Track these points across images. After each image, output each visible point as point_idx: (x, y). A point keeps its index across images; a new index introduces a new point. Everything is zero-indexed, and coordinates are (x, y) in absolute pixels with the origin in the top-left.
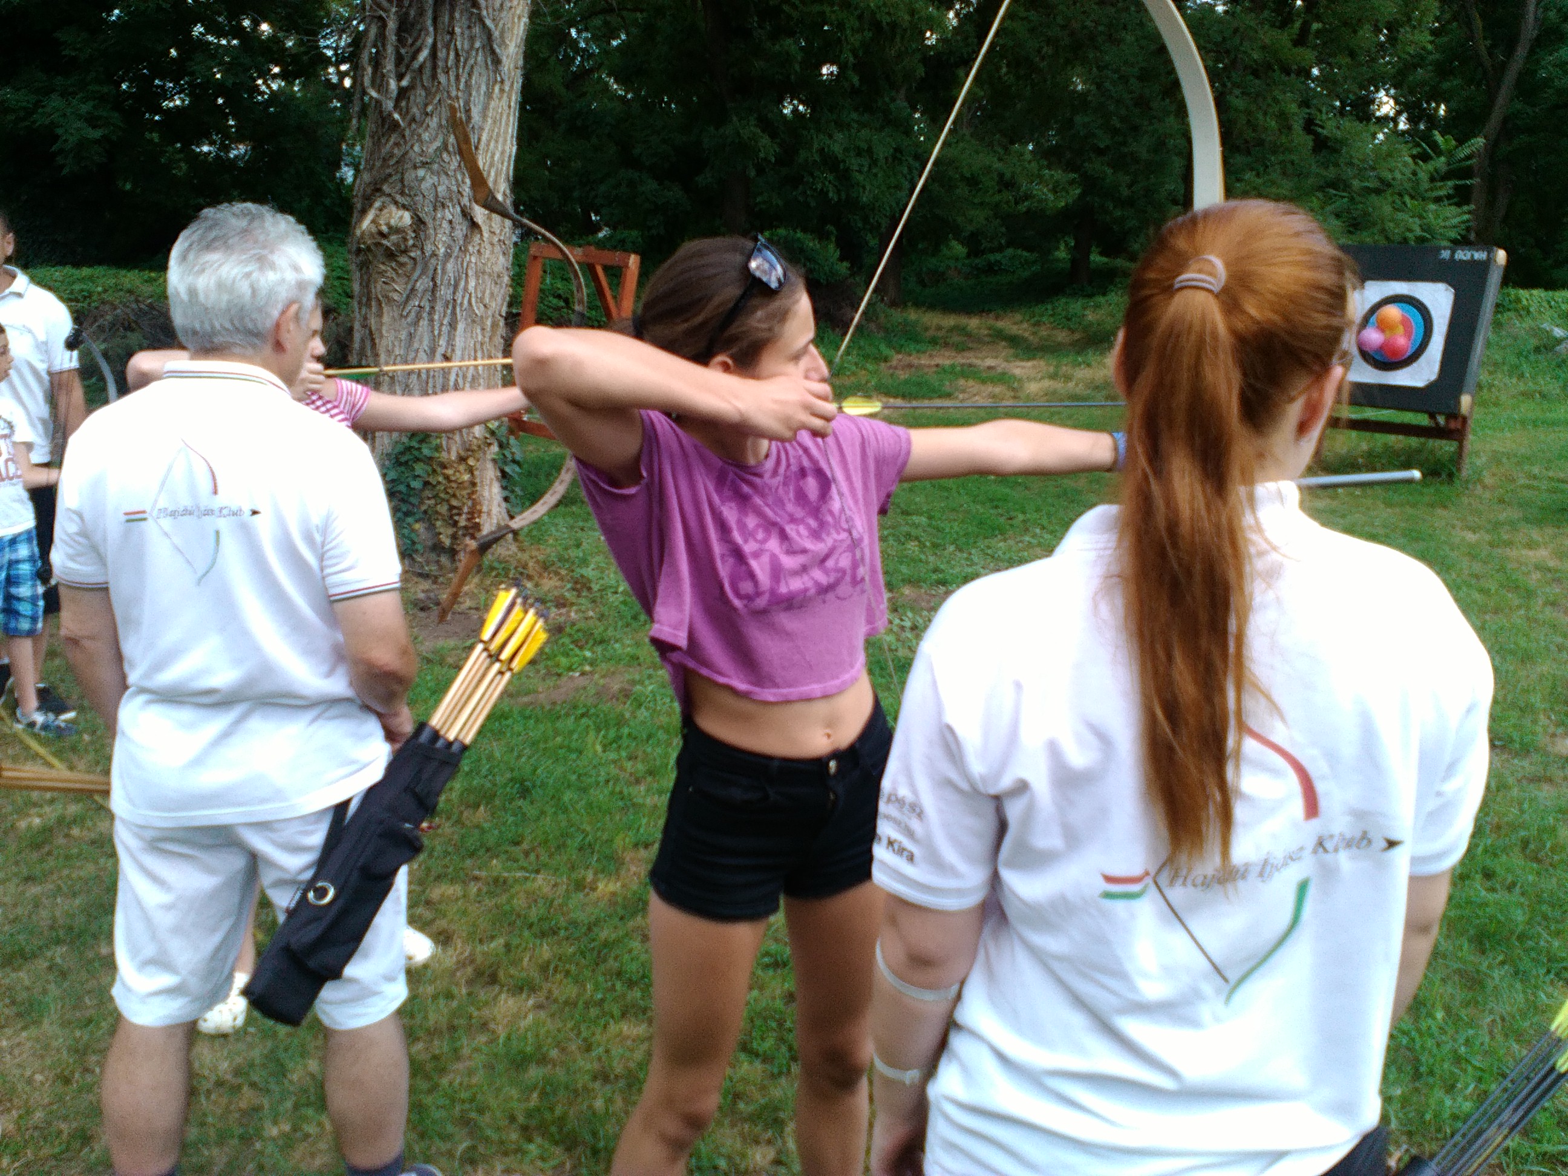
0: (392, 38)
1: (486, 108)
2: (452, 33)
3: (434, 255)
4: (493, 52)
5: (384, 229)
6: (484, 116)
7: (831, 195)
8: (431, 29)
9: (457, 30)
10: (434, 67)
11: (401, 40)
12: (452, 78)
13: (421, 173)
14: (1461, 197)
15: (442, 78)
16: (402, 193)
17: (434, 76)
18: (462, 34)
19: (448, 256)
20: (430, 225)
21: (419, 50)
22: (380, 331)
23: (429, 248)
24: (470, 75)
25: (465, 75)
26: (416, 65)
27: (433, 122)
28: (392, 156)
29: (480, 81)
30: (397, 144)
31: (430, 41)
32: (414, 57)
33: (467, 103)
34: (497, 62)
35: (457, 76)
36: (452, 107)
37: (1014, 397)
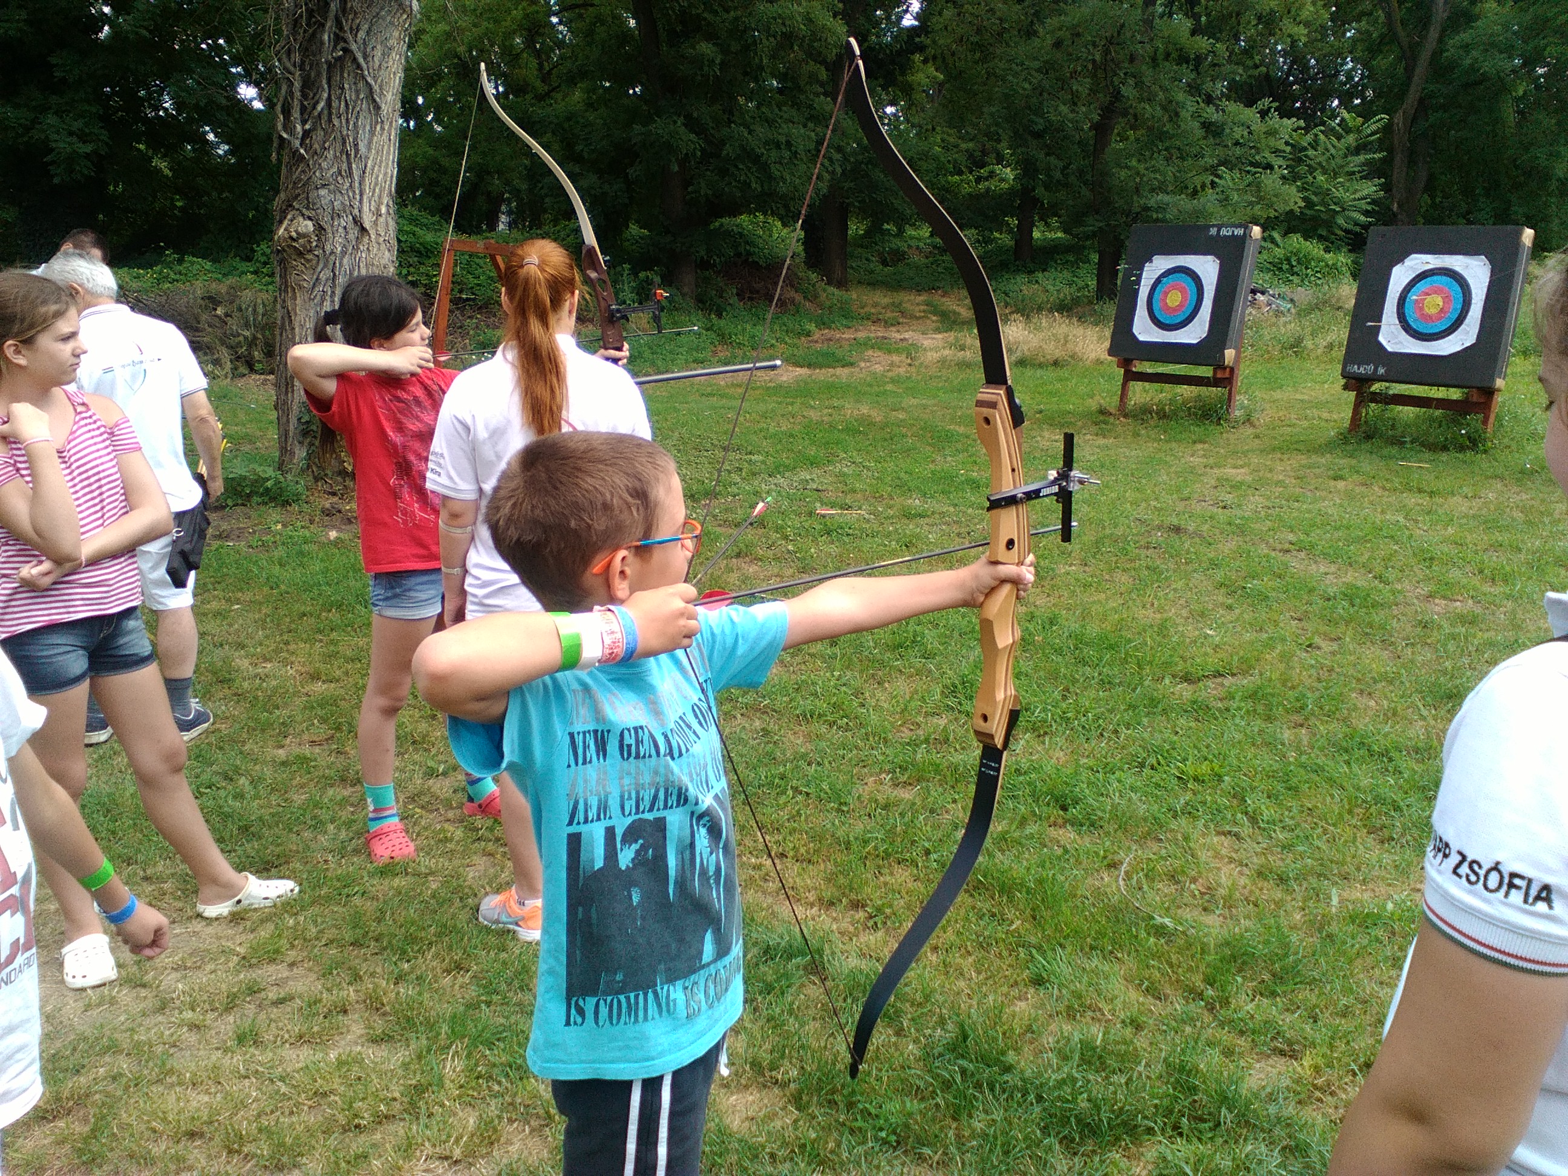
0: (298, 94)
1: (370, 142)
2: (343, 88)
3: (332, 253)
4: (374, 101)
5: (294, 234)
6: (369, 149)
8: (326, 86)
9: (346, 86)
10: (330, 114)
11: (304, 96)
12: (344, 121)
13: (322, 192)
15: (336, 122)
16: (308, 208)
17: (330, 120)
18: (350, 88)
19: (344, 253)
20: (329, 230)
21: (317, 102)
22: (294, 310)
23: (328, 248)
24: (357, 118)
25: (354, 119)
26: (316, 113)
27: (330, 154)
28: (300, 180)
29: (364, 122)
30: (303, 172)
31: (326, 95)
32: (314, 108)
33: (355, 139)
34: (378, 108)
35: (347, 120)
36: (344, 143)
37: (910, 365)
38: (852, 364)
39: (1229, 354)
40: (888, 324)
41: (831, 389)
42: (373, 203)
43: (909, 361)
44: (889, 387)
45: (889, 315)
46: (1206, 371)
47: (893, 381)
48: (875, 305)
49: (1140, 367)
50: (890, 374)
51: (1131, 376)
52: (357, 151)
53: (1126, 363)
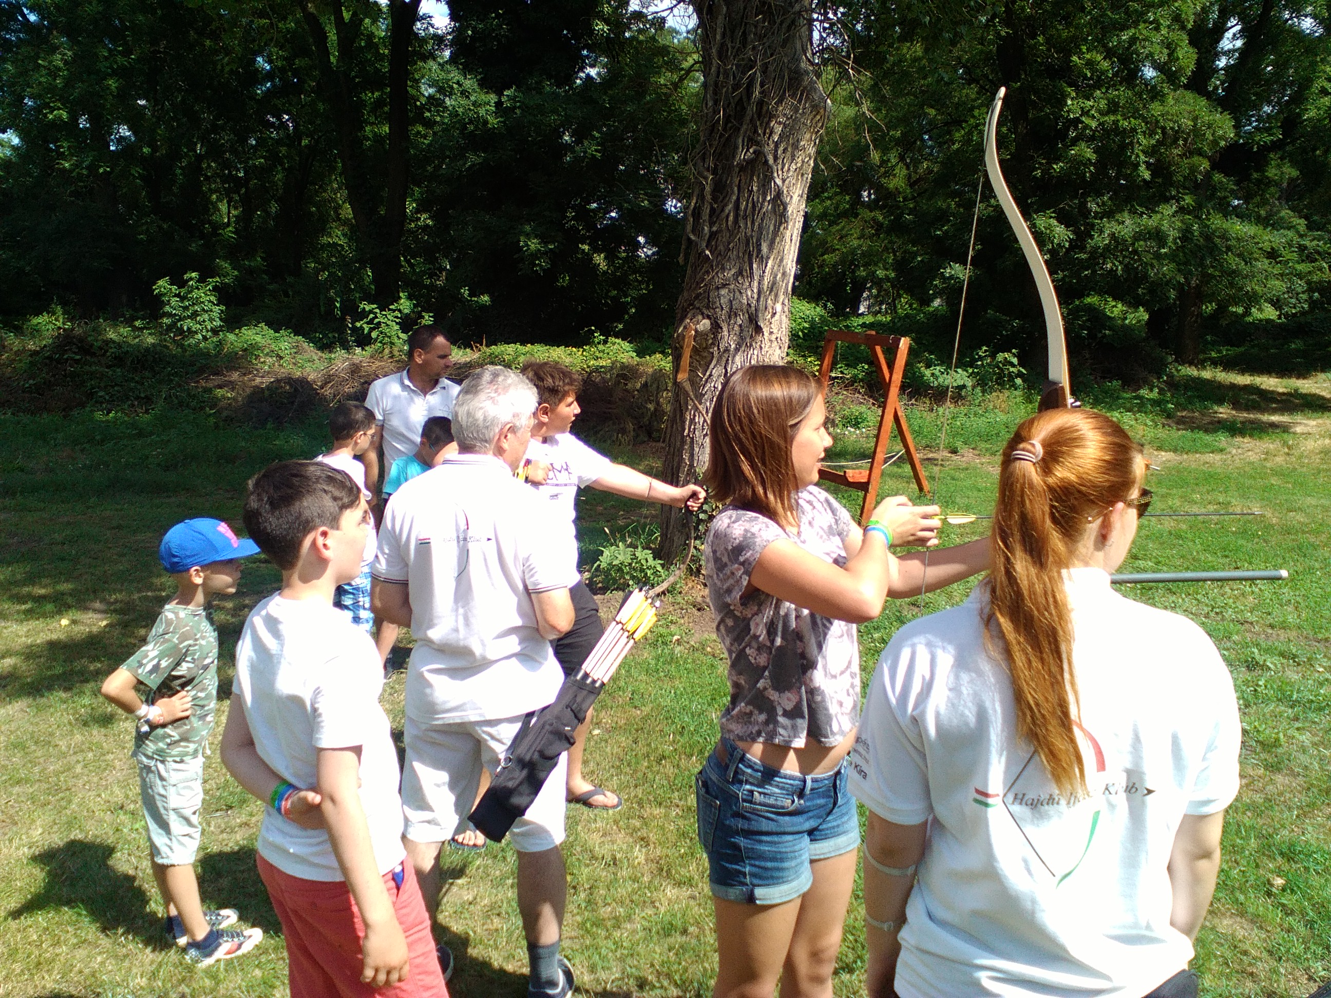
0: (708, 197)
1: (773, 243)
2: (751, 191)
3: (727, 350)
4: (781, 202)
6: (771, 249)
8: (736, 189)
9: (755, 188)
10: (737, 216)
11: (714, 199)
12: (749, 223)
13: (723, 292)
15: (742, 223)
16: (708, 307)
17: (736, 222)
19: (737, 350)
20: (725, 328)
21: (726, 205)
23: (723, 345)
24: (762, 220)
25: (759, 220)
26: (724, 215)
27: (733, 255)
28: (703, 280)
29: (769, 223)
30: (708, 273)
31: (734, 198)
32: (723, 210)
33: (759, 240)
34: (783, 209)
35: (753, 223)
36: (748, 244)
48: (1232, 386)
52: (759, 251)
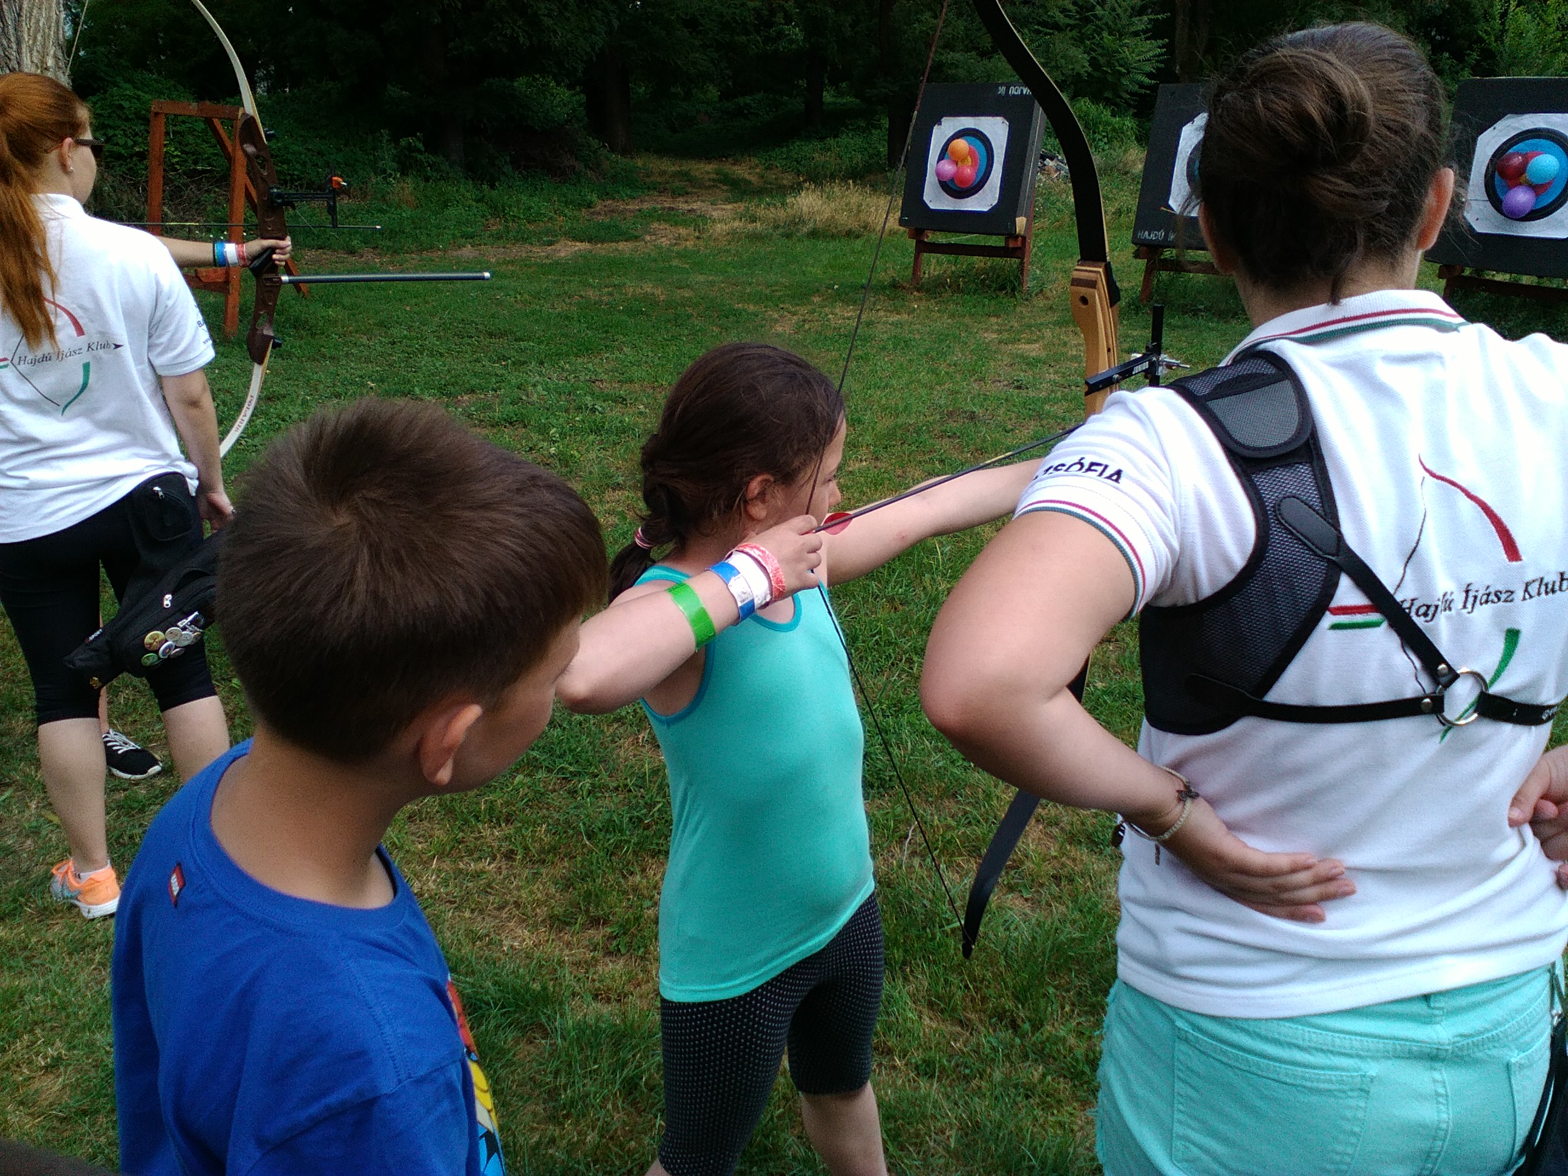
7: (522, 40)
14: (1155, 32)
37: (698, 238)
38: (636, 238)
39: (1021, 222)
40: (676, 194)
41: (615, 265)
42: (35, 54)
43: (697, 234)
44: (675, 262)
45: (677, 184)
46: (996, 241)
47: (680, 255)
48: (663, 173)
49: (931, 237)
50: (675, 248)
51: (923, 247)
53: (917, 234)
